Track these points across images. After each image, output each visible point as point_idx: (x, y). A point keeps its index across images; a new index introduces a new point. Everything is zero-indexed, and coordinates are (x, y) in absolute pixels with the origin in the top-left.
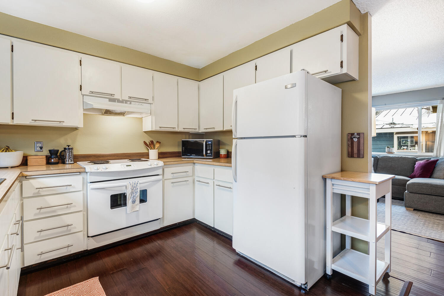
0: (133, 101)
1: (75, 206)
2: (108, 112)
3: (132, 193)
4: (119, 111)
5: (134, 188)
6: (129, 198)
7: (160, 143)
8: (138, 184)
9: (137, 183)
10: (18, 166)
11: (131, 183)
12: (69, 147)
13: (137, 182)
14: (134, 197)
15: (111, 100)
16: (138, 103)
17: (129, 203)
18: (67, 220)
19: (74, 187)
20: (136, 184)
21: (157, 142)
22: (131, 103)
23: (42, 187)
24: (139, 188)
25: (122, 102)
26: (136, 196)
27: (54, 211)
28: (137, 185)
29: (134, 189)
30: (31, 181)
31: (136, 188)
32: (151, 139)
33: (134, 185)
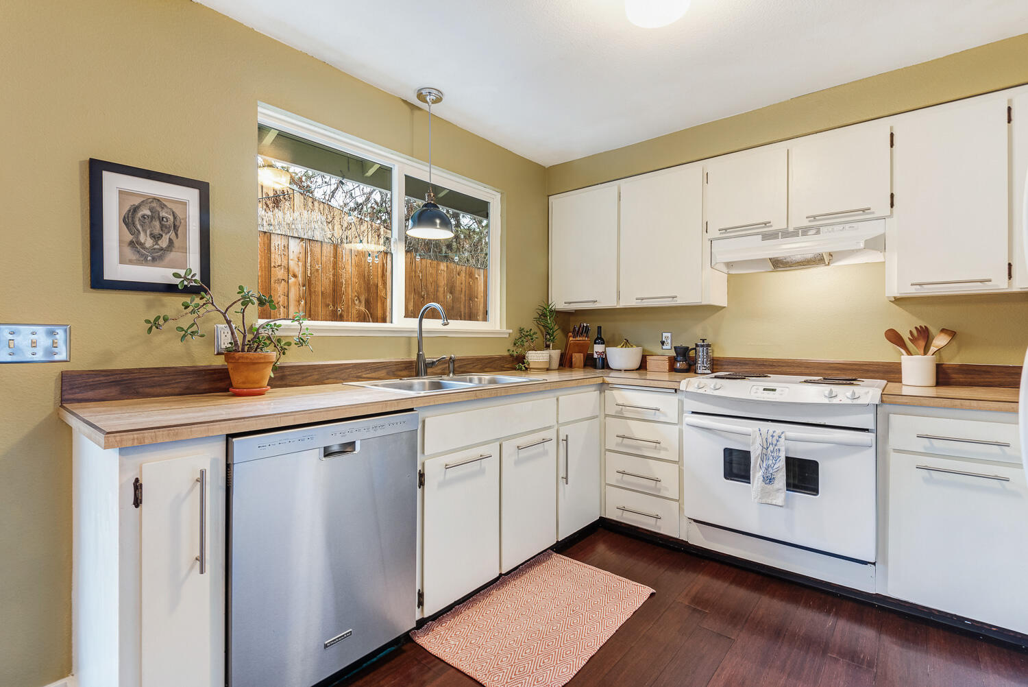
0: (826, 225)
1: (666, 449)
2: (778, 264)
3: (764, 457)
4: (799, 257)
5: (768, 446)
6: (755, 466)
7: (953, 334)
8: (782, 440)
9: (780, 437)
10: (633, 370)
11: (764, 431)
12: (703, 342)
13: (778, 432)
14: (770, 469)
15: (766, 237)
16: (840, 227)
17: (756, 479)
18: (657, 469)
19: (665, 415)
20: (776, 437)
21: (943, 331)
22: (818, 233)
23: (626, 403)
24: (783, 449)
25: (795, 234)
26: (776, 466)
27: (638, 448)
28: (777, 441)
29: (771, 448)
30: (615, 392)
31: (776, 448)
32: (921, 323)
33: (770, 440)
